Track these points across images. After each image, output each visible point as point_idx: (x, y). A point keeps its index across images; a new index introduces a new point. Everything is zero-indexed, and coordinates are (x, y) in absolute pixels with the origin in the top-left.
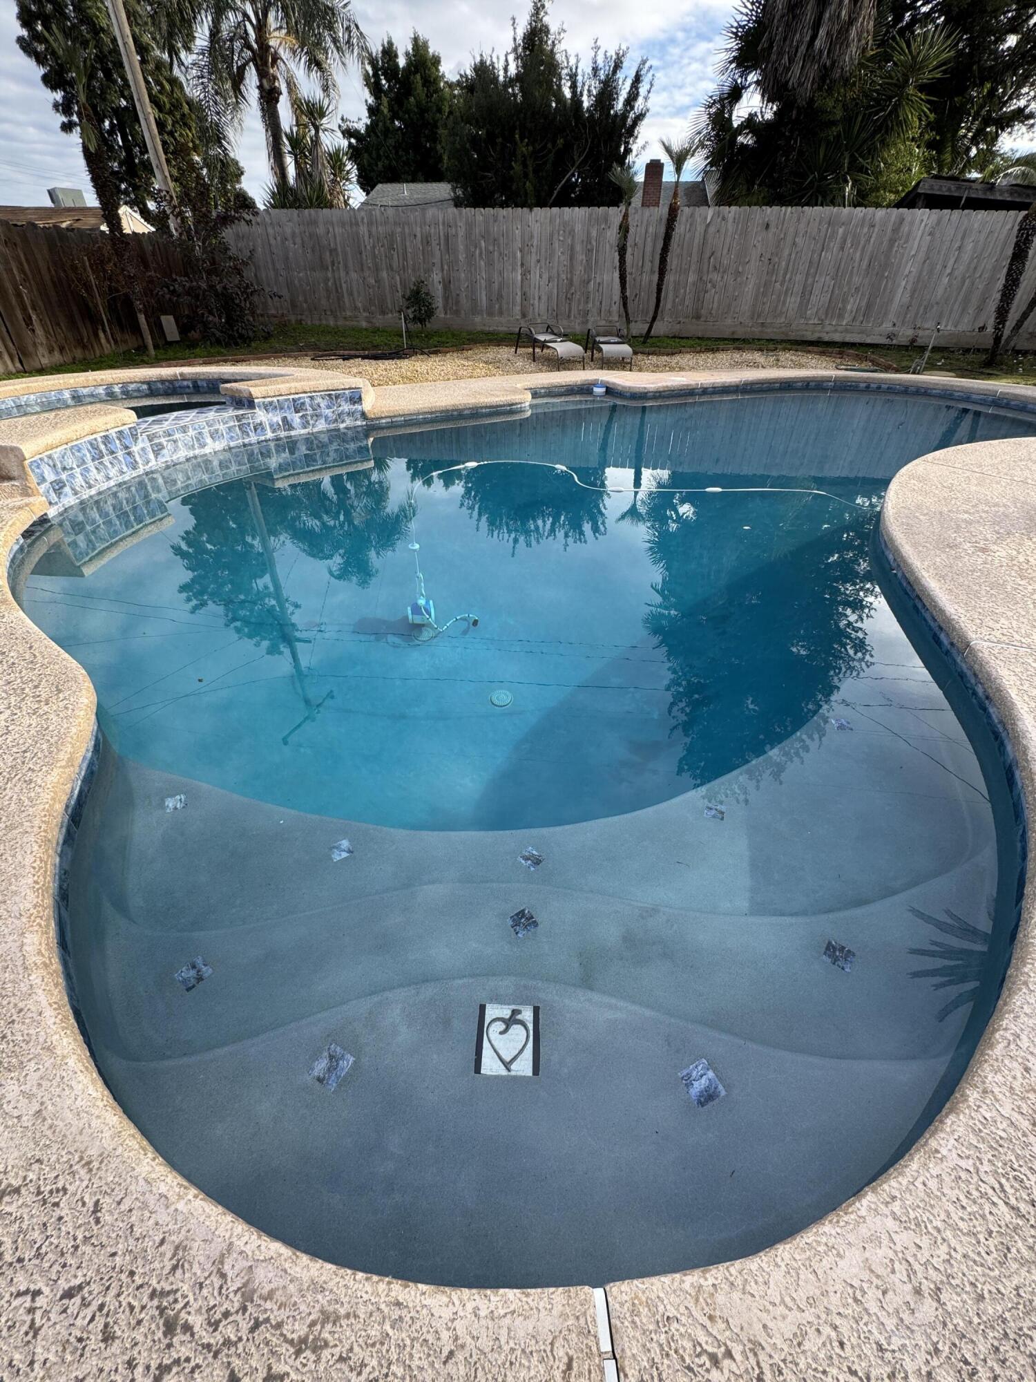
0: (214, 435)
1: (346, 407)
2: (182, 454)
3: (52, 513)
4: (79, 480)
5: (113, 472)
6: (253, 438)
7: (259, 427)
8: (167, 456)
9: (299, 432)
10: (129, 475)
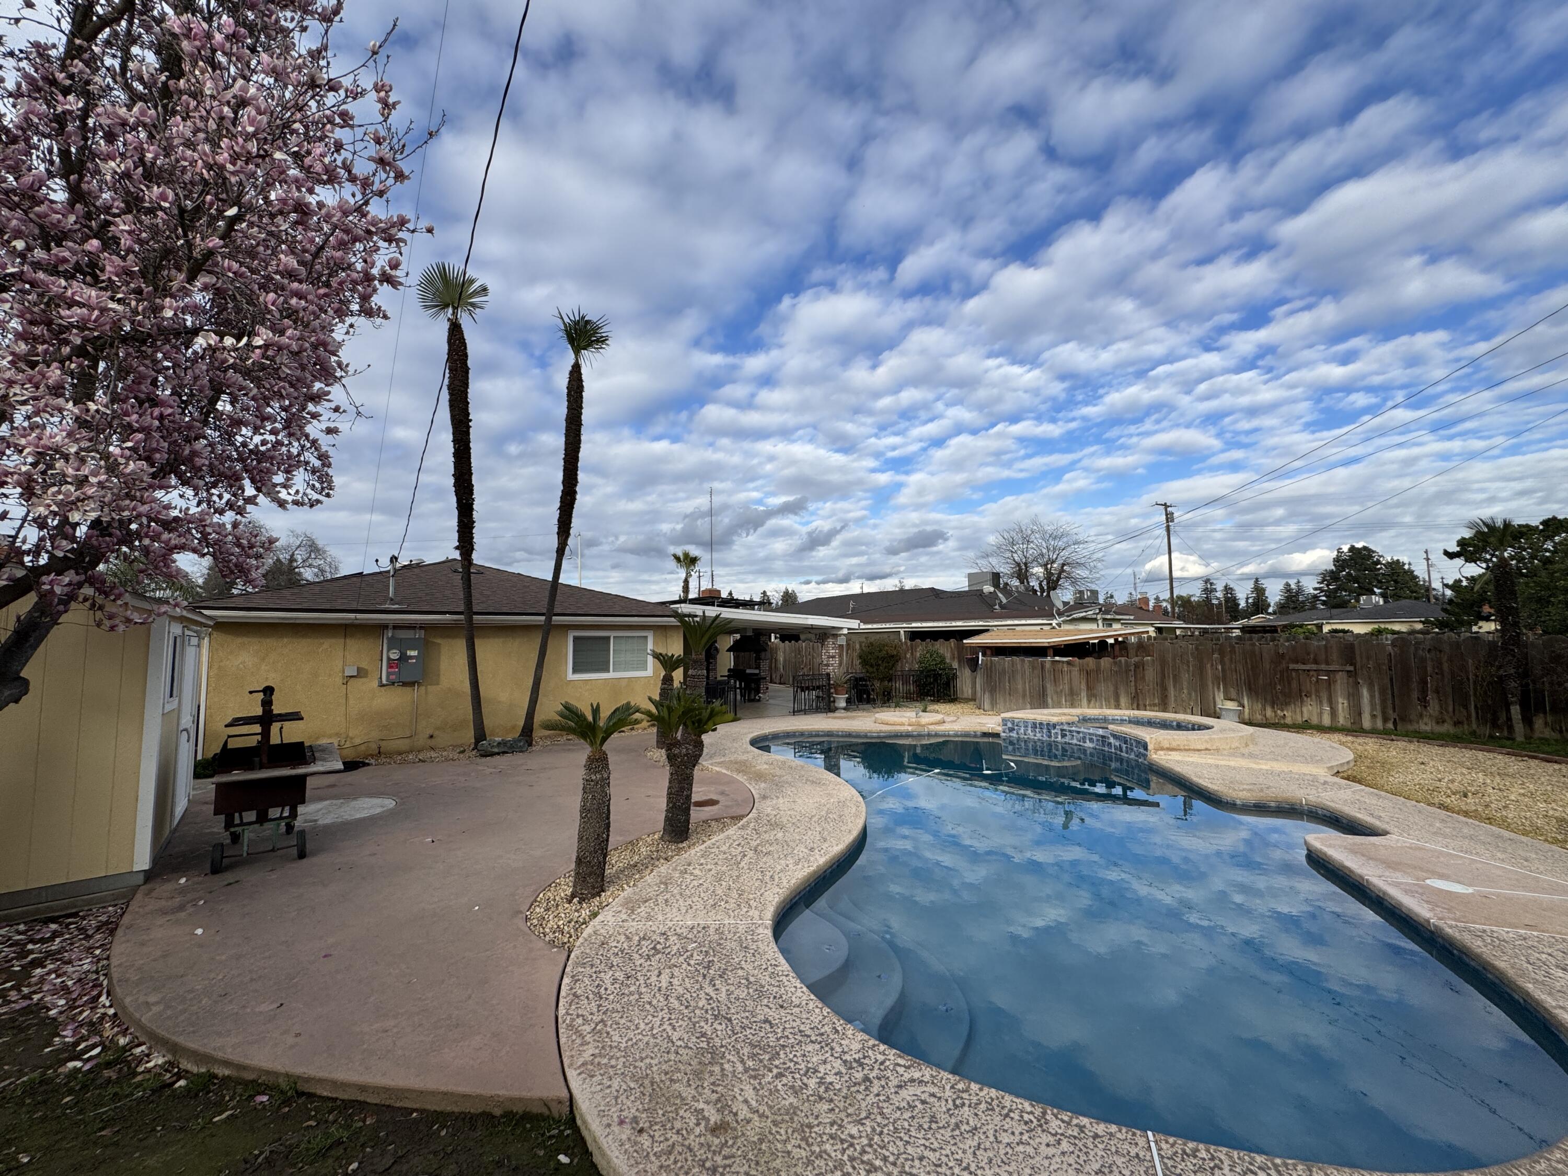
0: (1091, 740)
1: (1142, 750)
2: (1075, 741)
3: (1003, 734)
4: (1022, 731)
5: (1038, 735)
6: (1106, 749)
7: (1110, 744)
8: (1067, 739)
9: (1124, 754)
10: (1045, 738)
